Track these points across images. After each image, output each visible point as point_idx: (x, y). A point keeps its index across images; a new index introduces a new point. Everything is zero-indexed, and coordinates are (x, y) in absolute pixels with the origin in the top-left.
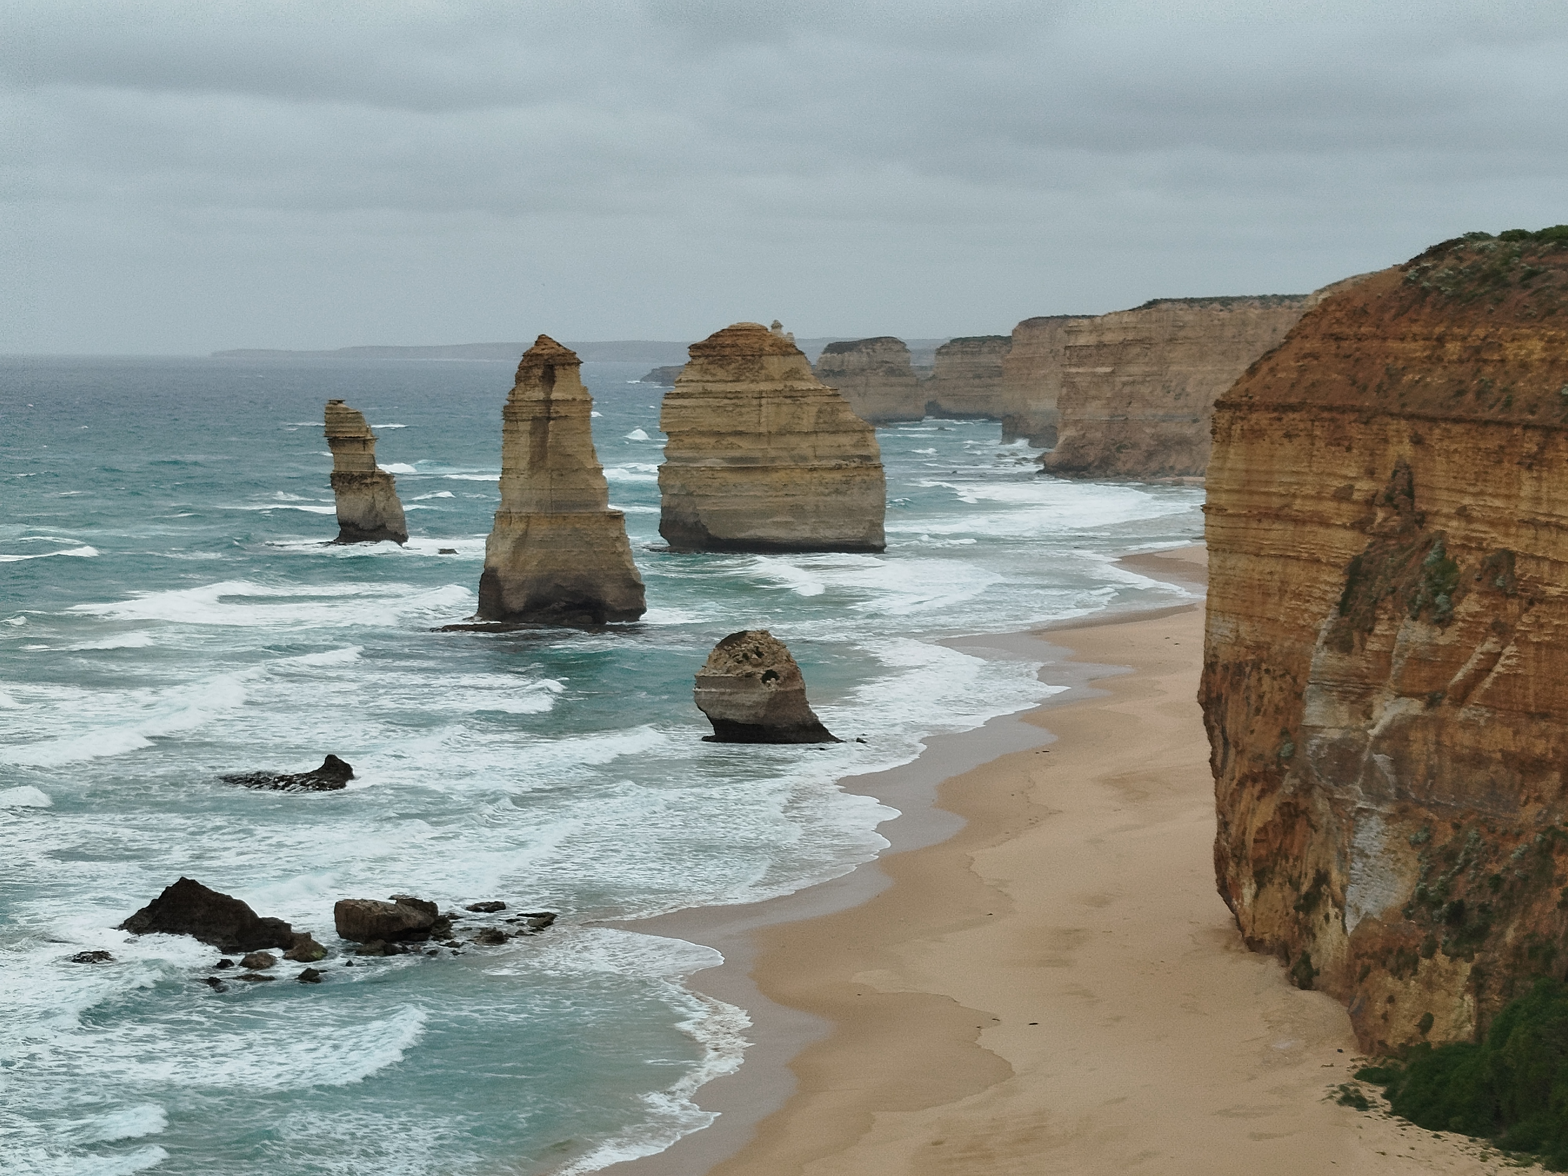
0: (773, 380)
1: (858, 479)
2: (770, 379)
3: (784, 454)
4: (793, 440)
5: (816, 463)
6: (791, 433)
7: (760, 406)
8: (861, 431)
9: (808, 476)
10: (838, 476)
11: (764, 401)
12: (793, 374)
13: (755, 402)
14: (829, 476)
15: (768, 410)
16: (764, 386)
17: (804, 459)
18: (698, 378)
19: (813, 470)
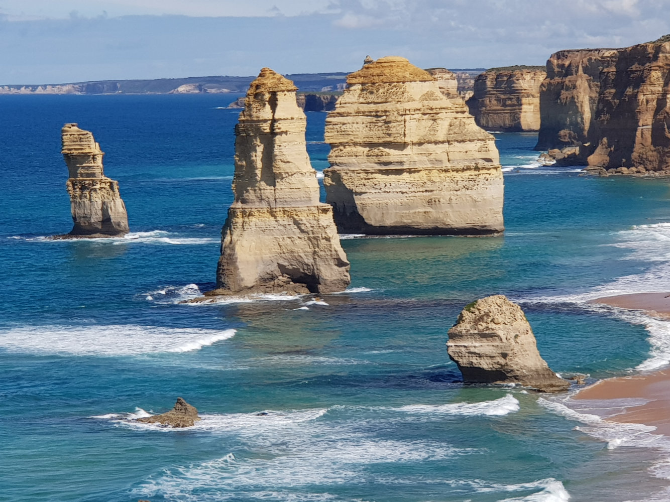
0: (414, 100)
1: (482, 177)
2: (411, 100)
3: (425, 158)
4: (431, 147)
5: (449, 165)
6: (429, 142)
7: (405, 122)
8: (483, 140)
9: (443, 175)
10: (467, 174)
11: (407, 117)
12: (429, 96)
13: (400, 118)
14: (458, 176)
15: (411, 125)
16: (407, 106)
17: (441, 161)
18: (355, 99)
19: (446, 171)
